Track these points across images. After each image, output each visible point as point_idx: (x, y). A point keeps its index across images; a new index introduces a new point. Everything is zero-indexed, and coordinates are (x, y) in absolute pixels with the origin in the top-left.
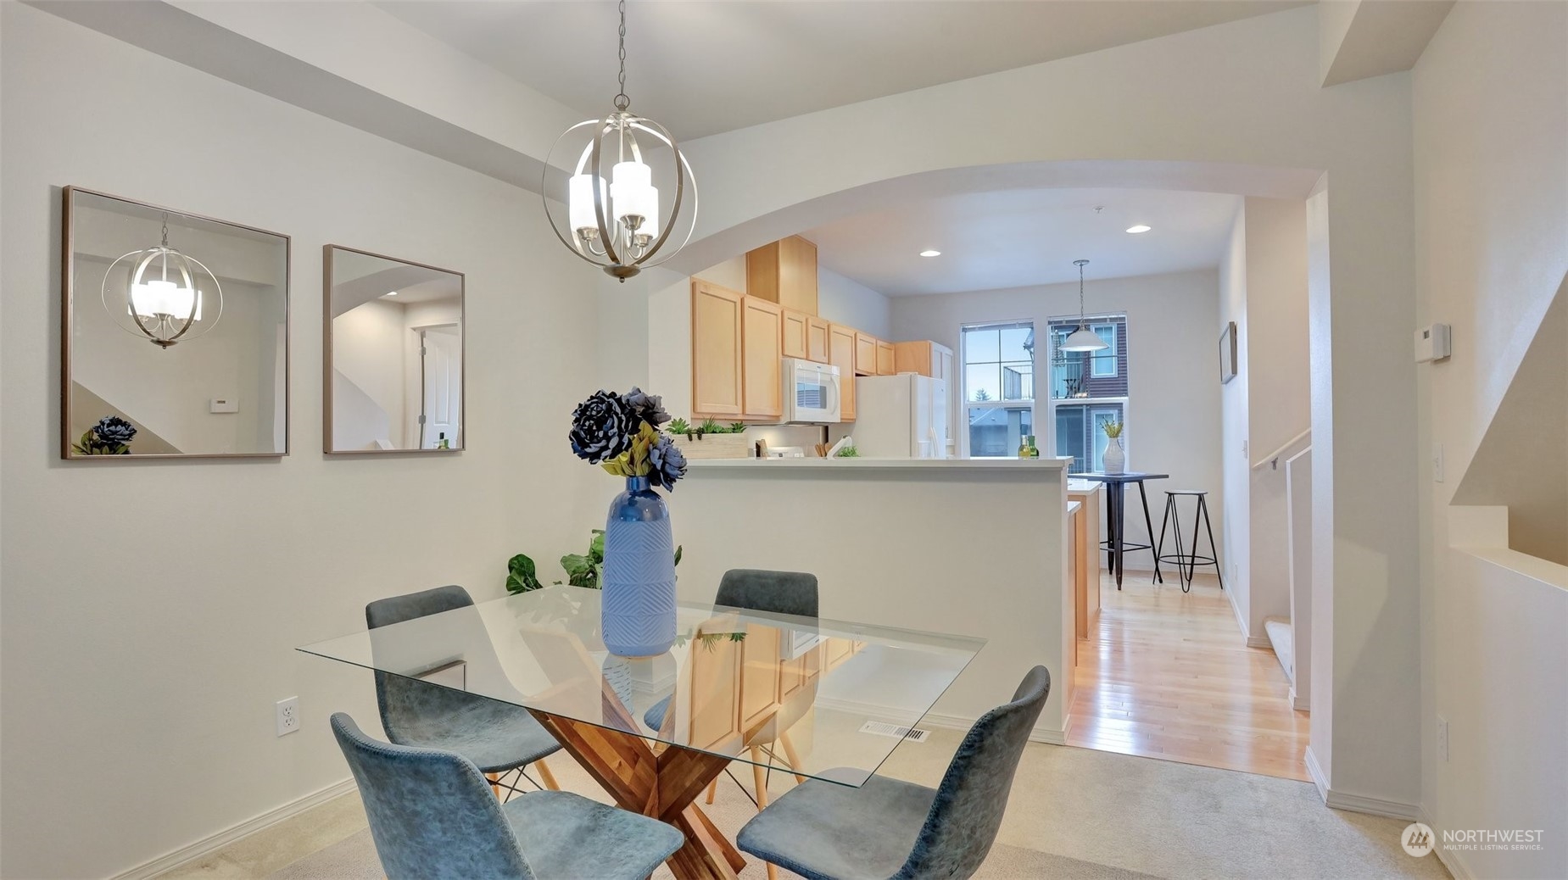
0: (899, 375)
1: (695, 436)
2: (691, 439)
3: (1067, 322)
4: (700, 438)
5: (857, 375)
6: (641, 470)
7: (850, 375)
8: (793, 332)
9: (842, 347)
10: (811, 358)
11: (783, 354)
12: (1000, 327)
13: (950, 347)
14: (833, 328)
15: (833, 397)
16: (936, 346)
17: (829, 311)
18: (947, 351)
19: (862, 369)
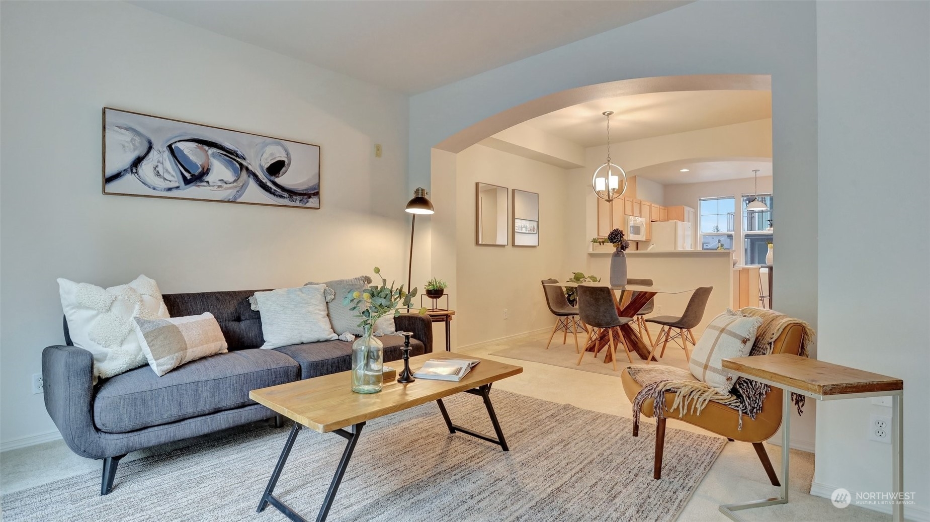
0: (670, 221)
1: (602, 243)
2: (600, 244)
3: (751, 196)
4: (603, 244)
5: (652, 221)
6: (620, 246)
7: (649, 221)
8: (628, 205)
9: (645, 210)
10: (634, 215)
11: (625, 214)
12: (718, 199)
13: (693, 207)
14: (643, 203)
15: (643, 231)
16: (687, 209)
17: (640, 195)
18: (691, 210)
19: (653, 219)
